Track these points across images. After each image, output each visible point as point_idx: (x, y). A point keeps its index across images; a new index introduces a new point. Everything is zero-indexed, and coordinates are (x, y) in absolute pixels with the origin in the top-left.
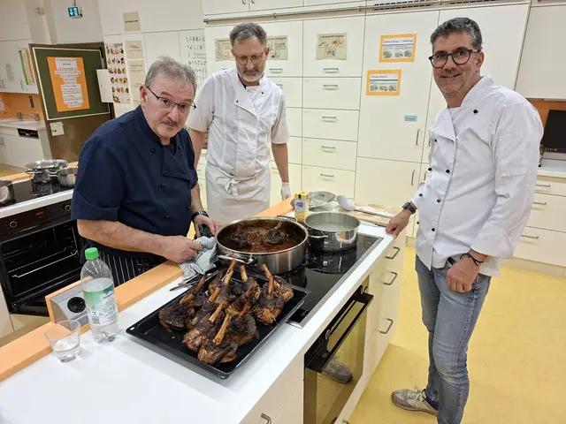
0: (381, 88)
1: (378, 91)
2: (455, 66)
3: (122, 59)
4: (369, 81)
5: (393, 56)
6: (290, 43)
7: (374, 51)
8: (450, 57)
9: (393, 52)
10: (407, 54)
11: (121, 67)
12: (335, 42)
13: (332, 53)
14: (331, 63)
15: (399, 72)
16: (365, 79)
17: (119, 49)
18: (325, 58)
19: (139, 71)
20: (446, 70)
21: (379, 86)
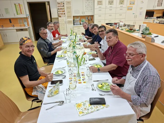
0: (130, 9)
3: (63, 6)
4: (128, 8)
6: (114, 2)
7: (129, 3)
9: (132, 3)
11: (63, 8)
13: (122, 3)
14: (121, 5)
15: (132, 6)
16: (127, 8)
17: (63, 3)
19: (70, 9)
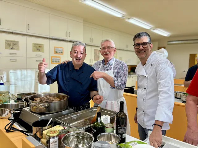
0: (56, 62)
1: (55, 62)
2: (143, 48)
5: (58, 53)
8: (141, 45)
9: (58, 51)
10: (62, 52)
12: (40, 47)
16: (50, 59)
18: (36, 51)
20: (140, 50)
21: (55, 61)
